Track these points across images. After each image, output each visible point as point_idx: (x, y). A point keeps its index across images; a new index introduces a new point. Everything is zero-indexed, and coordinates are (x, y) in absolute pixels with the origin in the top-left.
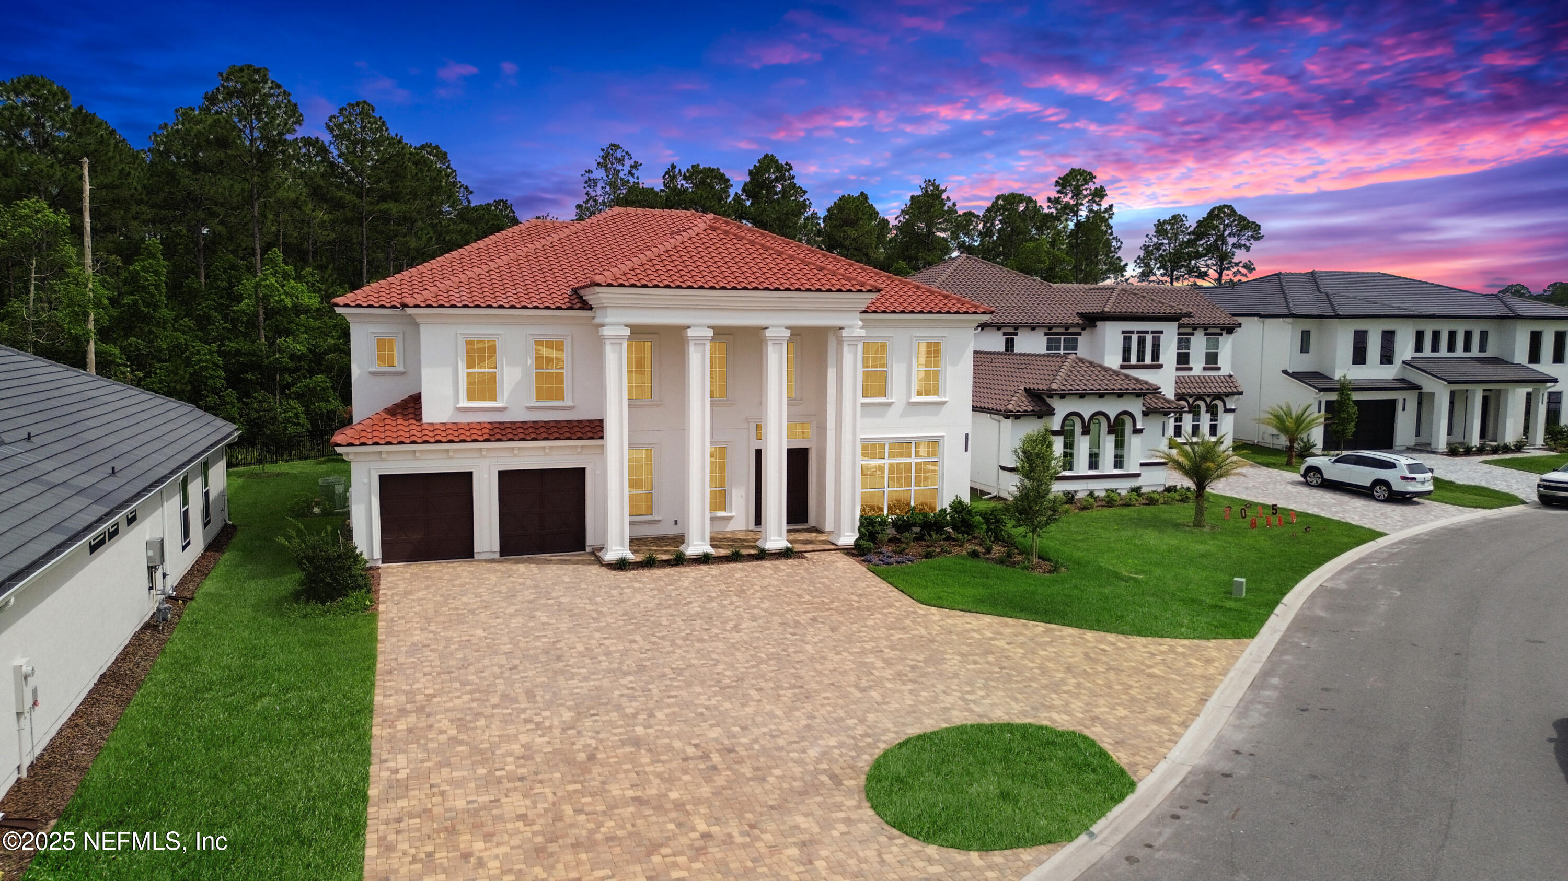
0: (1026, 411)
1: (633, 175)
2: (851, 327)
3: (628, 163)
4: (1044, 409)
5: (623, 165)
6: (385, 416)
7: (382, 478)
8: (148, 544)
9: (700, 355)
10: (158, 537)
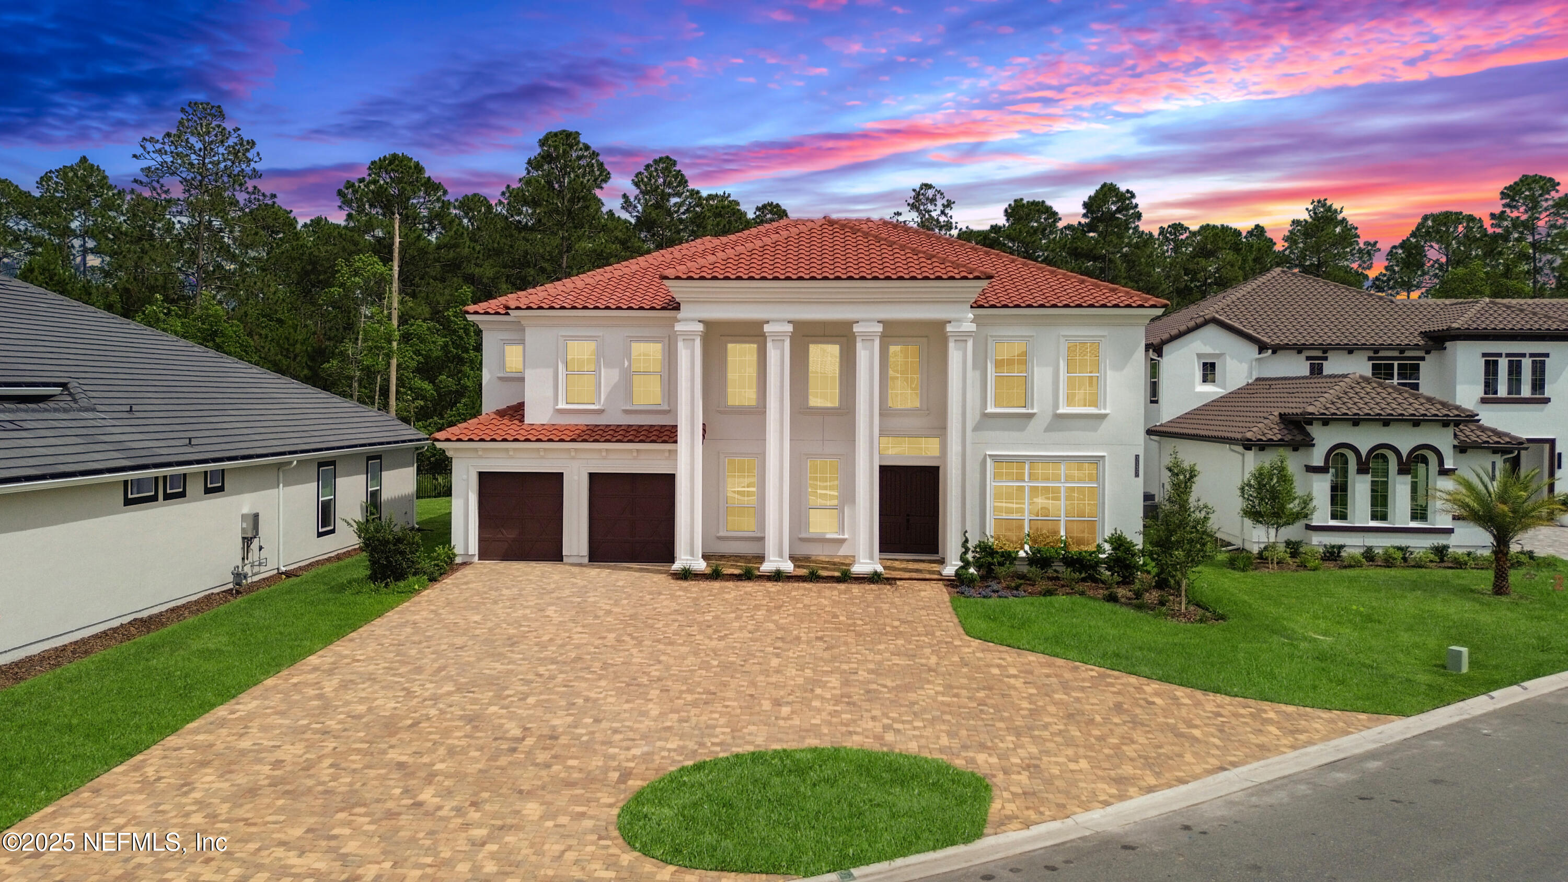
0: (1271, 440)
1: (946, 215)
2: (958, 320)
3: (940, 202)
4: (1299, 438)
5: (936, 205)
6: (495, 416)
7: (481, 475)
8: (244, 517)
9: (778, 352)
10: (255, 512)
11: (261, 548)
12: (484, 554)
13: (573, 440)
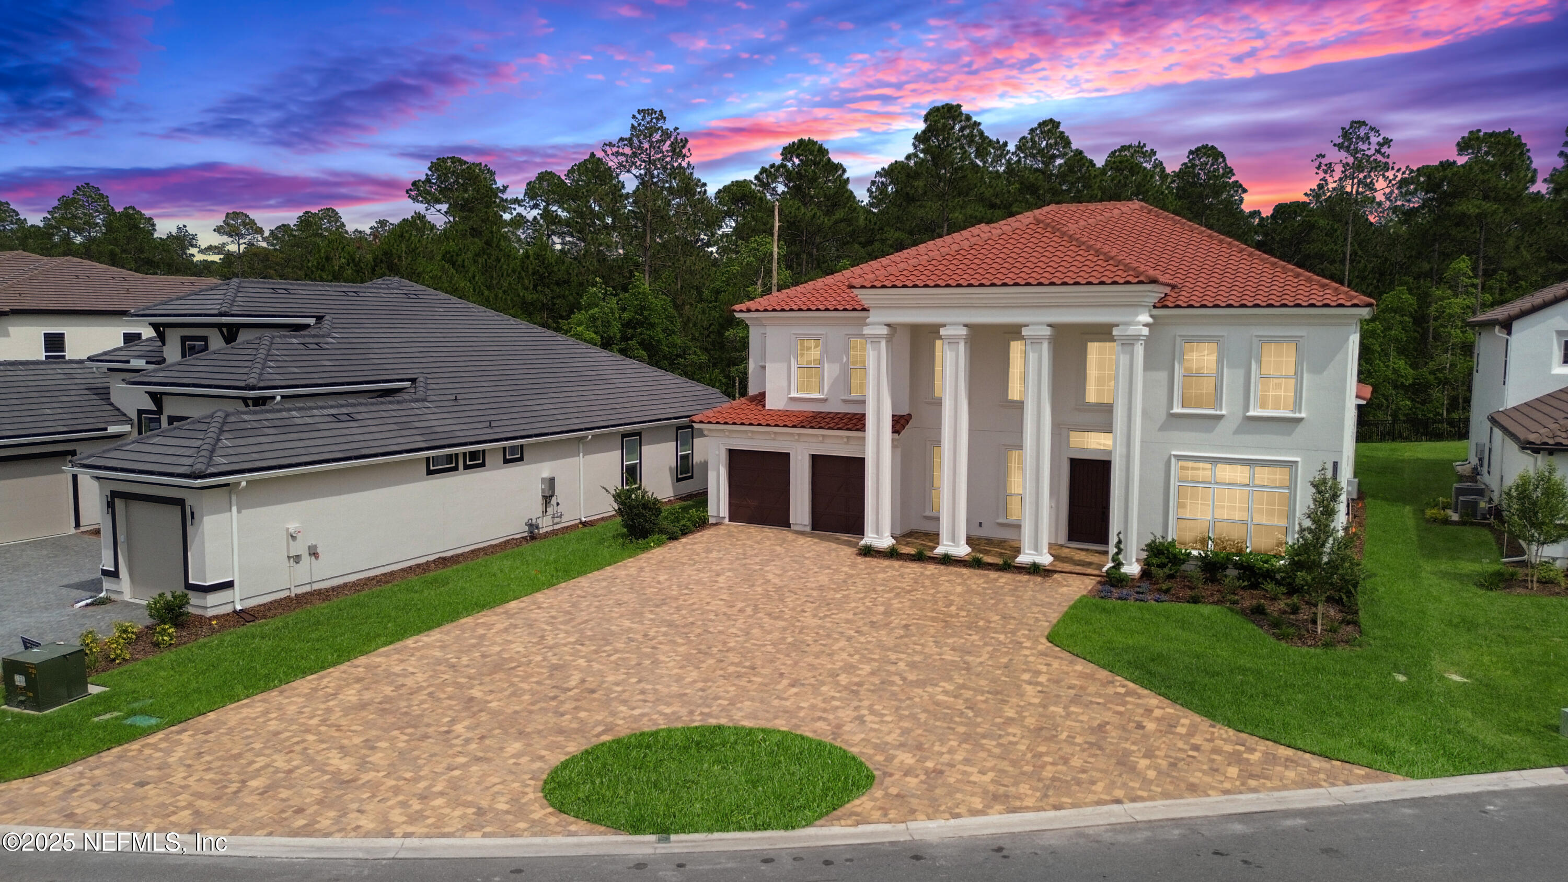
2: (1133, 322)
3: (1374, 140)
7: (730, 452)
8: (543, 479)
9: (954, 354)
10: (552, 476)
11: (558, 504)
12: (734, 516)
13: (794, 426)
